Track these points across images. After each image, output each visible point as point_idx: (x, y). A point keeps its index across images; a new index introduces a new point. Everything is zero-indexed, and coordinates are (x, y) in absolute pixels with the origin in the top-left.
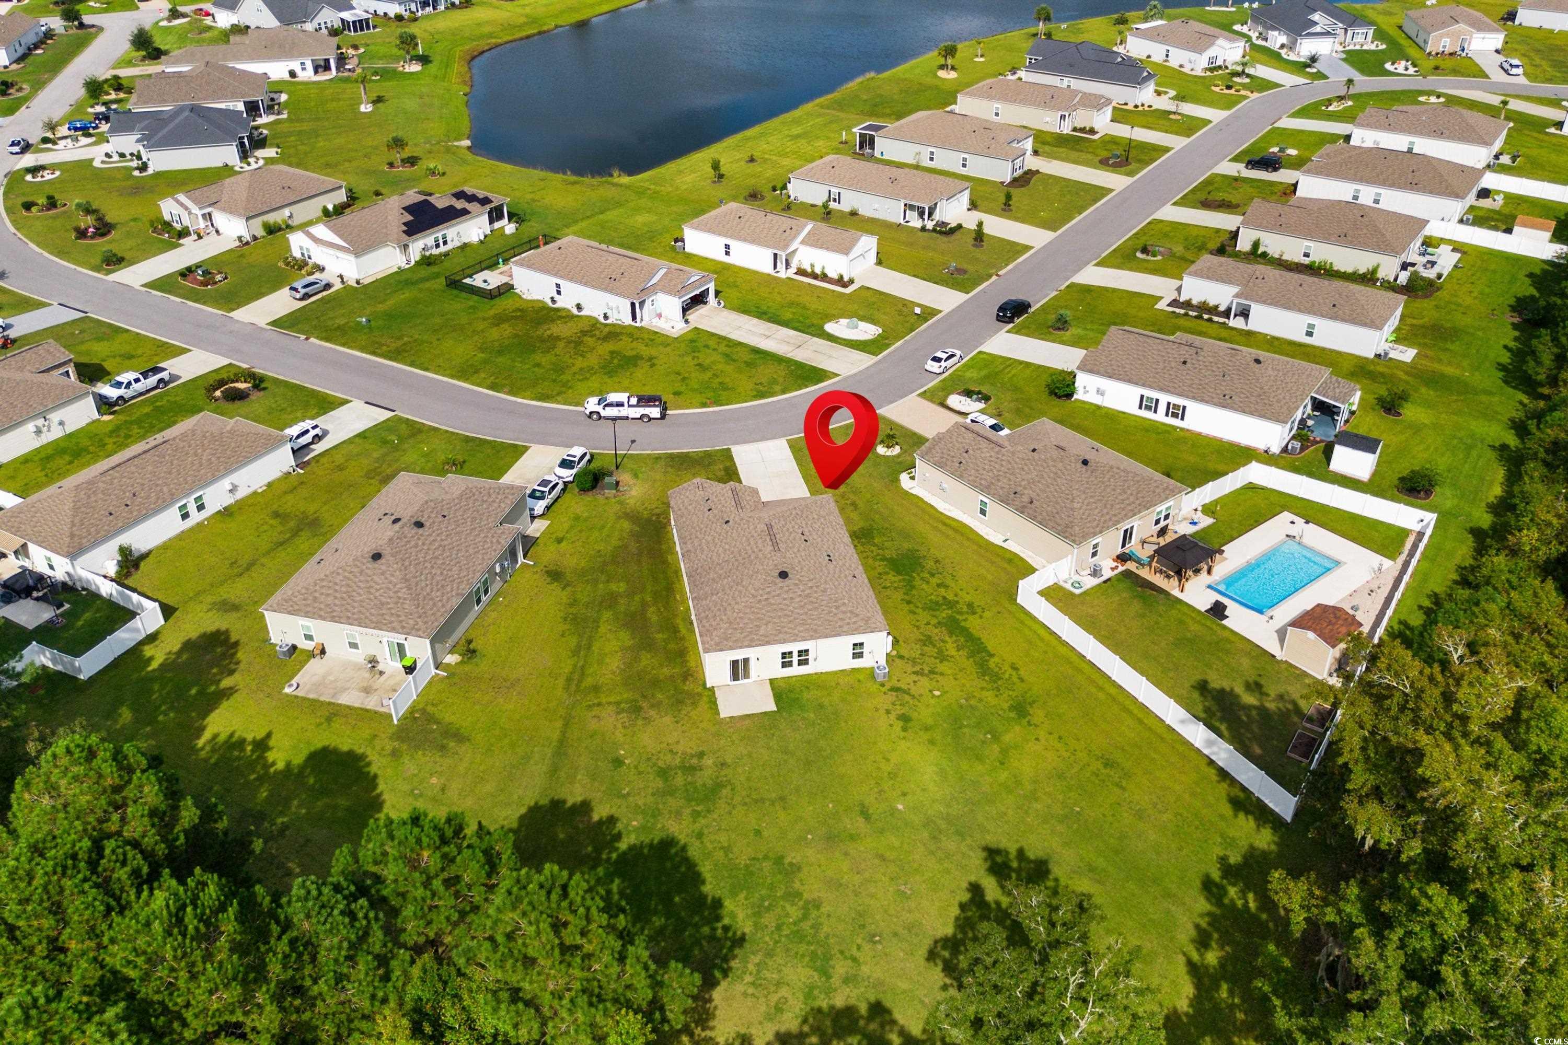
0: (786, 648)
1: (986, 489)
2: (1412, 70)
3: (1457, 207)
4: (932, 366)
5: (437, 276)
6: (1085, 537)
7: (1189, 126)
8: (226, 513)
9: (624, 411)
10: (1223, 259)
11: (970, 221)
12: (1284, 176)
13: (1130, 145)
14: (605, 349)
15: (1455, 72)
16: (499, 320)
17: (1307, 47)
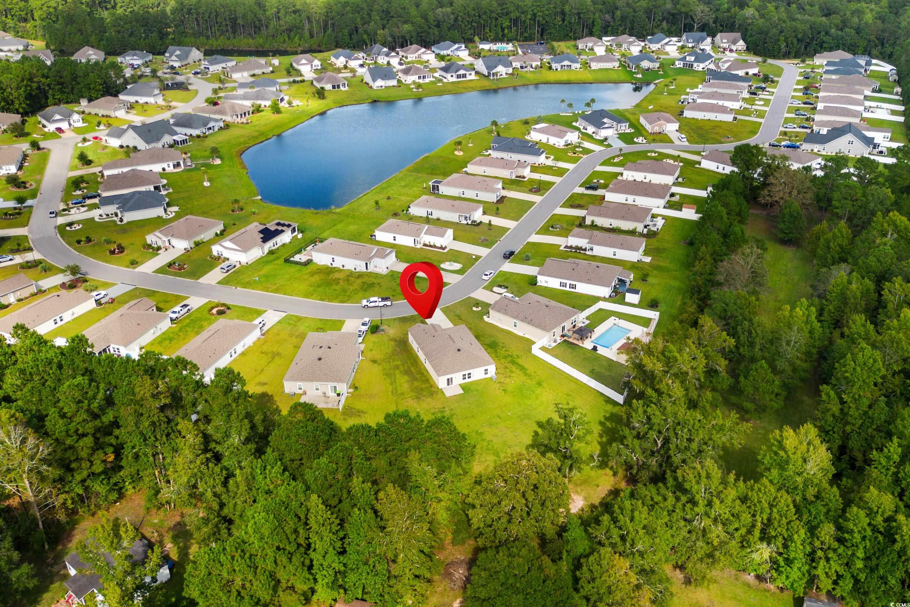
0: (464, 373)
1: (516, 317)
2: (645, 141)
3: (662, 202)
4: (484, 277)
5: (278, 258)
6: (551, 330)
7: (561, 172)
8: (243, 354)
9: (377, 304)
10: (581, 229)
11: (486, 219)
12: (600, 192)
13: (540, 182)
14: (359, 281)
15: (661, 141)
16: (312, 274)
17: (603, 133)
